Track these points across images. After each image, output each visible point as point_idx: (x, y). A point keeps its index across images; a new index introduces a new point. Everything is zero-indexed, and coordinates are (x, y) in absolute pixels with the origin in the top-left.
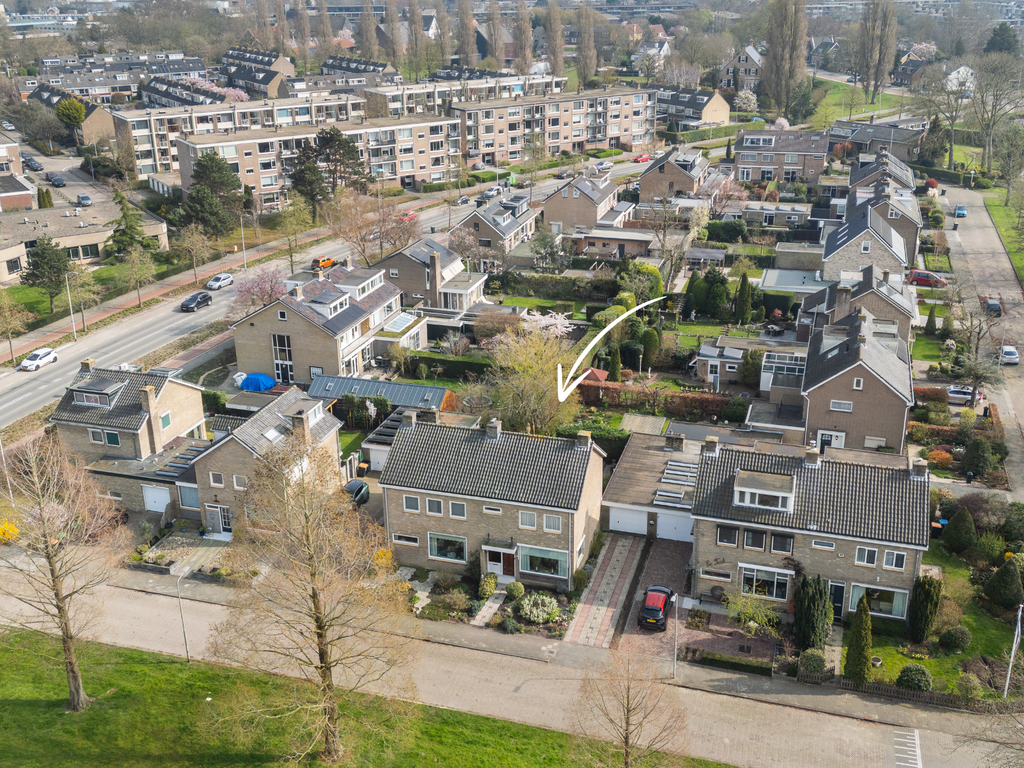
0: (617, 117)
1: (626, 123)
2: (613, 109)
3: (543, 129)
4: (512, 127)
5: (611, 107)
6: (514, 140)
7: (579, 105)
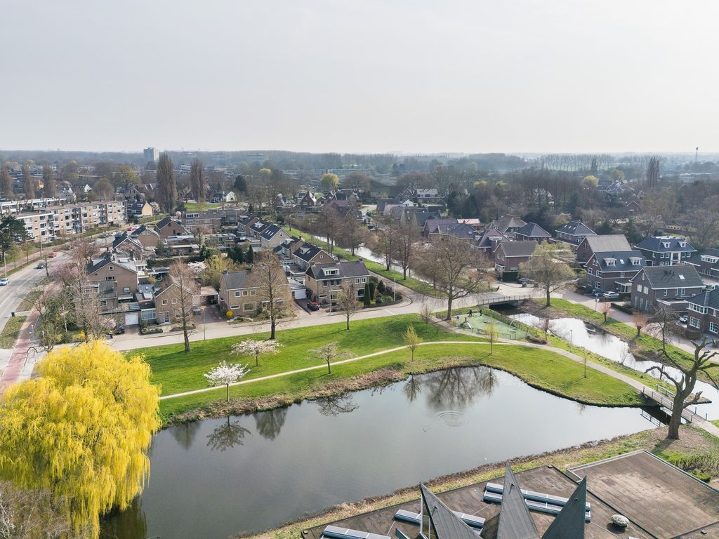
0: (111, 212)
1: (115, 215)
2: (109, 209)
3: (80, 219)
4: (67, 218)
5: (109, 208)
6: (68, 224)
7: (95, 207)
